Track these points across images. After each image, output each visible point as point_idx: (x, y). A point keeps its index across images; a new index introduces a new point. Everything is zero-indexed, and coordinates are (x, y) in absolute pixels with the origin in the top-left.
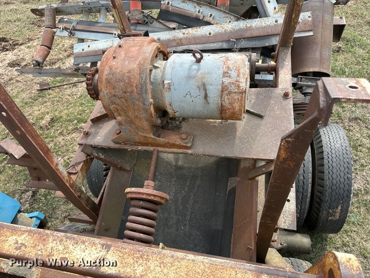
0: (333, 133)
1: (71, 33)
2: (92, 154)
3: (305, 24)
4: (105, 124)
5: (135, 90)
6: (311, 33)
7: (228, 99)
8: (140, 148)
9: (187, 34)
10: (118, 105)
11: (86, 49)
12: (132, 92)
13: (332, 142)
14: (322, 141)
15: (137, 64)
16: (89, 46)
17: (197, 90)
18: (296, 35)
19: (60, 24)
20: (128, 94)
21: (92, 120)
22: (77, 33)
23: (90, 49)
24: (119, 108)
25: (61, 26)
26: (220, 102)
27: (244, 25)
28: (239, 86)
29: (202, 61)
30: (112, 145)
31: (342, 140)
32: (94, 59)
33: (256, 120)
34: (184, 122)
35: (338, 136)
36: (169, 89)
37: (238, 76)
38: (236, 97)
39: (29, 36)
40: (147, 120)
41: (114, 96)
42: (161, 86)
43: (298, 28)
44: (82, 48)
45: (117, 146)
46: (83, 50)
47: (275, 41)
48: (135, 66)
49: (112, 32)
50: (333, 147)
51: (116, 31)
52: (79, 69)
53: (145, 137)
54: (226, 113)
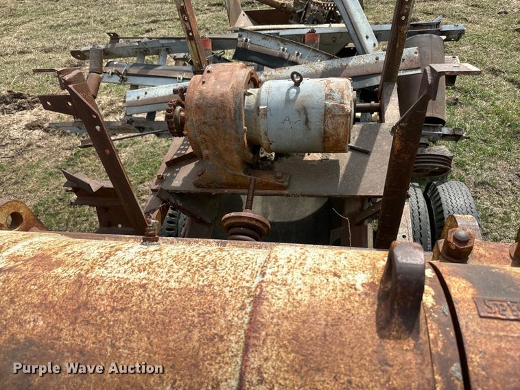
0: (454, 189)
1: (123, 78)
2: (169, 201)
3: (411, 61)
4: (183, 167)
5: (228, 115)
6: (419, 71)
7: (332, 124)
8: (226, 191)
9: (269, 76)
10: (207, 135)
11: (142, 97)
12: (225, 117)
13: (453, 199)
14: (440, 198)
15: (230, 87)
16: (146, 93)
17: (297, 115)
18: (401, 74)
19: (108, 68)
20: (221, 120)
21: (167, 163)
22: (129, 78)
23: (147, 96)
24: (208, 138)
25: (110, 70)
26: (322, 127)
27: (339, 64)
28: (343, 109)
29: (301, 84)
30: (193, 189)
31: (465, 197)
32: (150, 108)
33: (361, 157)
34: (276, 163)
35: (460, 193)
36: (265, 115)
37: (342, 98)
38: (341, 120)
39: (54, 91)
40: (238, 153)
41: (204, 123)
42: (255, 114)
43: (402, 65)
44: (137, 95)
45: (199, 190)
46: (138, 98)
47: (376, 81)
48: (228, 90)
49: (175, 76)
50: (454, 205)
51: (180, 74)
52: (133, 121)
53: (234, 175)
54: (329, 140)
